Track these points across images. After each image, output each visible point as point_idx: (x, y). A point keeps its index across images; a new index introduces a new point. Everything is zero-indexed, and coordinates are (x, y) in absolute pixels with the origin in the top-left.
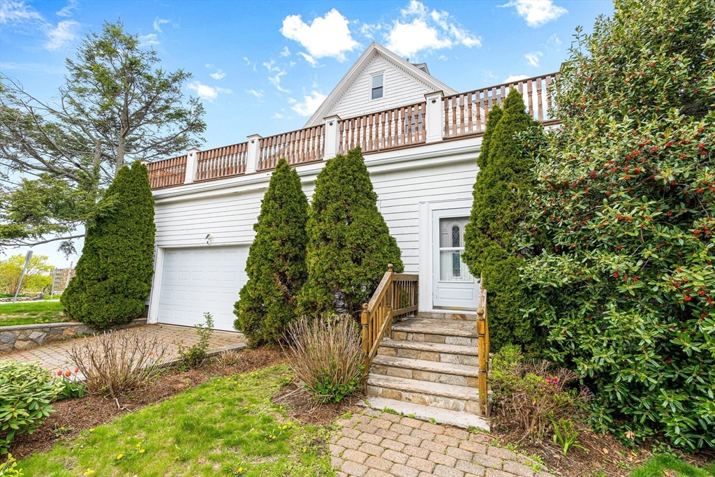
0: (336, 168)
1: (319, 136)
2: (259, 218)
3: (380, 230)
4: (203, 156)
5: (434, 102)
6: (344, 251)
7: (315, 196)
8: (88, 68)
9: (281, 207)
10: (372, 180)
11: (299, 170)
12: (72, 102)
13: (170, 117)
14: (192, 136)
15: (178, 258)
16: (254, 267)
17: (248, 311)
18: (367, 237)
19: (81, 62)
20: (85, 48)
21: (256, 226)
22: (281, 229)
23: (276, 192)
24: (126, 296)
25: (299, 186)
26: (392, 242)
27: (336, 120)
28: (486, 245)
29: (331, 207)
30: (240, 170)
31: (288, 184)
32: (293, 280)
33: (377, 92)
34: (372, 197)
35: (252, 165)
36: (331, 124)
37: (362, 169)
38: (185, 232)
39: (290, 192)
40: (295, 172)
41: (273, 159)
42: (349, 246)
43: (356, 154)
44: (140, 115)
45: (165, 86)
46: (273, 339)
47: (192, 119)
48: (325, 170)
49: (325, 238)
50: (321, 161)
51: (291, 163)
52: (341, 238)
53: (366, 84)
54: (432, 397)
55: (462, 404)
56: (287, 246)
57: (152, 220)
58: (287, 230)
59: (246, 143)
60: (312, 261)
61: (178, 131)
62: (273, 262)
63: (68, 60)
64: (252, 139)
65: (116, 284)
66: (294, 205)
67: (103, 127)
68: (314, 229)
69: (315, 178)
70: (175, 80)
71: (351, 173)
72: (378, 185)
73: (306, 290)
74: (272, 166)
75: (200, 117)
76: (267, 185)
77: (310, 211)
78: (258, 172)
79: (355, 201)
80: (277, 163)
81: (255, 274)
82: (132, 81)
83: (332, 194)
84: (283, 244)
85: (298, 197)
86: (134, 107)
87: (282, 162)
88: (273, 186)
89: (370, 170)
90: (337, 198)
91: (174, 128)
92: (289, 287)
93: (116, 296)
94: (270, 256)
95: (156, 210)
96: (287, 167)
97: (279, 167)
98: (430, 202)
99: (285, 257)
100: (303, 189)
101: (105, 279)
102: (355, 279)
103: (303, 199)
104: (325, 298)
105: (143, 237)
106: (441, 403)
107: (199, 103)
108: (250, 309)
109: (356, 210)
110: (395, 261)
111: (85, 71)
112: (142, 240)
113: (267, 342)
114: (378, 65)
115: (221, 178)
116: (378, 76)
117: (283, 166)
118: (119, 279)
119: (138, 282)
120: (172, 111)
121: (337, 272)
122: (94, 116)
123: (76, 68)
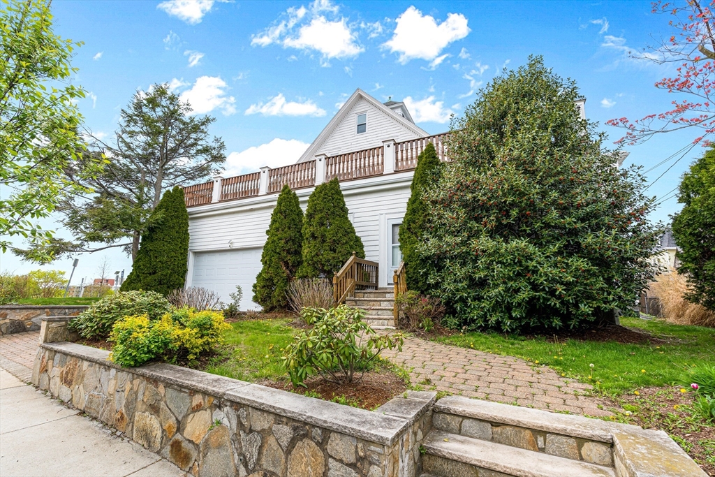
0: (321, 192)
1: (312, 168)
2: (270, 226)
3: (350, 230)
4: (226, 182)
5: (389, 146)
6: (325, 244)
7: (307, 210)
8: (136, 115)
9: (285, 218)
10: (345, 200)
11: (297, 192)
12: (123, 141)
13: (199, 152)
14: (214, 165)
15: (206, 259)
16: (267, 258)
17: (263, 288)
18: (340, 235)
19: (131, 111)
20: (135, 101)
21: (267, 232)
22: (285, 233)
23: (282, 208)
24: (168, 287)
25: (297, 203)
26: (358, 239)
27: (323, 157)
28: (409, 237)
29: (317, 217)
30: (255, 192)
31: (290, 202)
32: (293, 266)
33: (361, 128)
34: (345, 211)
35: (263, 188)
36: (320, 160)
37: (339, 192)
38: (212, 239)
39: (291, 208)
40: (295, 194)
41: (279, 184)
42: (328, 241)
43: (335, 182)
44: (174, 150)
45: (196, 129)
46: (280, 305)
47: (215, 152)
48: (314, 193)
49: (314, 237)
50: (313, 186)
51: (292, 187)
52: (323, 236)
53: (352, 122)
54: (371, 321)
55: (386, 322)
56: (289, 244)
57: (187, 230)
58: (290, 233)
59: (259, 173)
60: (305, 251)
61: (204, 162)
62: (280, 254)
63: (122, 110)
64: (264, 170)
65: (162, 277)
66: (294, 216)
67: (145, 159)
68: (307, 231)
69: (307, 198)
70: (203, 124)
71: (330, 195)
72: (349, 203)
73: (302, 269)
74: (278, 190)
75: (222, 152)
76: (276, 203)
77: (305, 220)
78: (268, 194)
79: (333, 213)
80: (282, 188)
81: (268, 262)
82: (170, 124)
83: (318, 209)
84: (287, 243)
85: (297, 211)
86: (171, 145)
87: (286, 187)
88: (280, 204)
89: (343, 193)
90: (321, 211)
91: (201, 160)
92: (290, 271)
93: (162, 286)
94: (278, 250)
95: (190, 223)
96: (289, 191)
97: (283, 191)
98: (386, 214)
99: (288, 252)
100: (300, 206)
101: (154, 274)
102: (332, 261)
103: (300, 212)
104: (313, 273)
105: (181, 243)
106: (376, 323)
107: (221, 141)
108: (265, 286)
109: (334, 219)
110: (358, 250)
111: (134, 117)
112: (180, 245)
113: (276, 307)
114: (362, 107)
115: (240, 199)
116: (362, 116)
117: (287, 190)
118: (164, 273)
119: (177, 276)
120: (199, 148)
121: (321, 257)
122: (140, 151)
123: (128, 116)
